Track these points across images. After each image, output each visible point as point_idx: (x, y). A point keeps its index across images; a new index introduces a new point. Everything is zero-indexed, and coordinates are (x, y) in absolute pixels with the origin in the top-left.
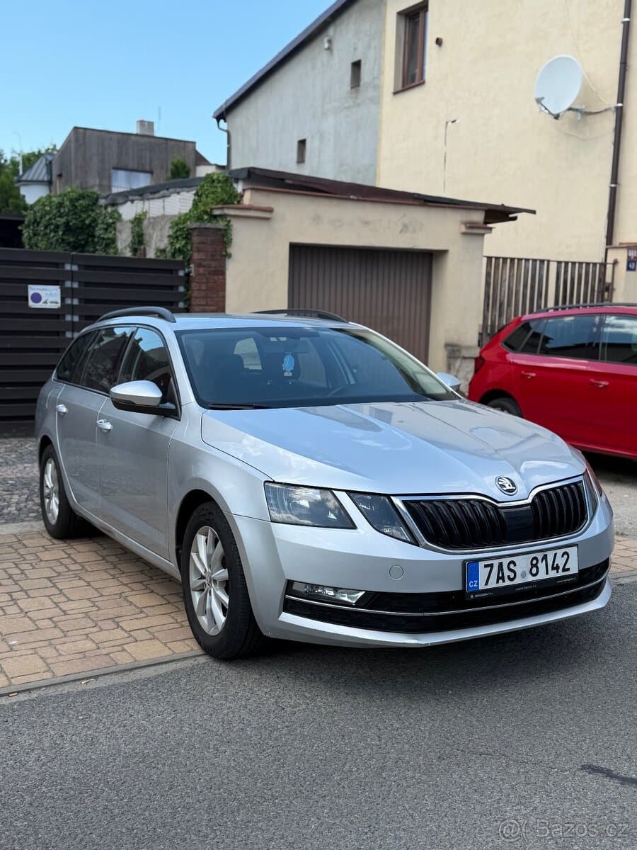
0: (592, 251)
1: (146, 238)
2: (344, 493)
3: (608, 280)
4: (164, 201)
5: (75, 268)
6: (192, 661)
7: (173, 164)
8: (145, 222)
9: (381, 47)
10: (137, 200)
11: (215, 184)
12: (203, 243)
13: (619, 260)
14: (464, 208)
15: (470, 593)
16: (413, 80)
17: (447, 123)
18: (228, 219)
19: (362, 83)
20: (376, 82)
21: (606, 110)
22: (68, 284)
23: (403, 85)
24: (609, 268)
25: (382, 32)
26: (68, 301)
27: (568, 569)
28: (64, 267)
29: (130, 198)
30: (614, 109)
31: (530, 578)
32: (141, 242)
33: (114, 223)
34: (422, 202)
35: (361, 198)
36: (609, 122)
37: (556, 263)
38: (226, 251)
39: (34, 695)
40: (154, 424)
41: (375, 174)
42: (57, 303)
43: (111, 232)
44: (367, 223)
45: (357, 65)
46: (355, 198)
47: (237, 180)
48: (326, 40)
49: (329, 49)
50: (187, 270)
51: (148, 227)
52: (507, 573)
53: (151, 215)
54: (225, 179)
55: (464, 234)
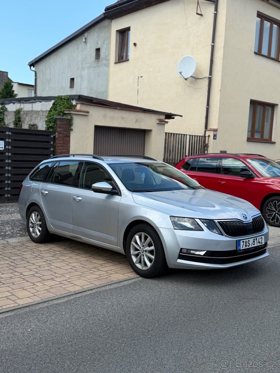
0: (200, 132)
1: (22, 120)
2: (198, 219)
3: (207, 142)
4: (32, 105)
5: (10, 133)
6: (137, 279)
7: (5, 83)
8: (22, 113)
9: (109, 44)
10: (16, 103)
11: (63, 100)
12: (62, 124)
13: (210, 135)
14: (157, 114)
15: (238, 251)
16: (122, 59)
17: (139, 77)
18: (72, 115)
19: (100, 58)
20: (107, 58)
21: (204, 78)
22: (7, 140)
23: (119, 61)
24: (207, 138)
25: (109, 38)
26: (7, 147)
27: (262, 243)
28: (6, 133)
29: (13, 102)
30: (207, 78)
31: (253, 246)
32: (19, 121)
33: (3, 112)
34: (143, 111)
35: (121, 109)
36: (206, 82)
37: (189, 136)
38: (71, 128)
39: (94, 291)
40: (107, 198)
41: (107, 95)
42: (3, 148)
43: (2, 115)
44: (123, 118)
45: (98, 50)
46: (119, 108)
47: (73, 99)
48: (84, 38)
49: (85, 42)
50: (54, 135)
51: (23, 115)
52: (248, 244)
53: (25, 110)
54: (68, 98)
55: (158, 124)
